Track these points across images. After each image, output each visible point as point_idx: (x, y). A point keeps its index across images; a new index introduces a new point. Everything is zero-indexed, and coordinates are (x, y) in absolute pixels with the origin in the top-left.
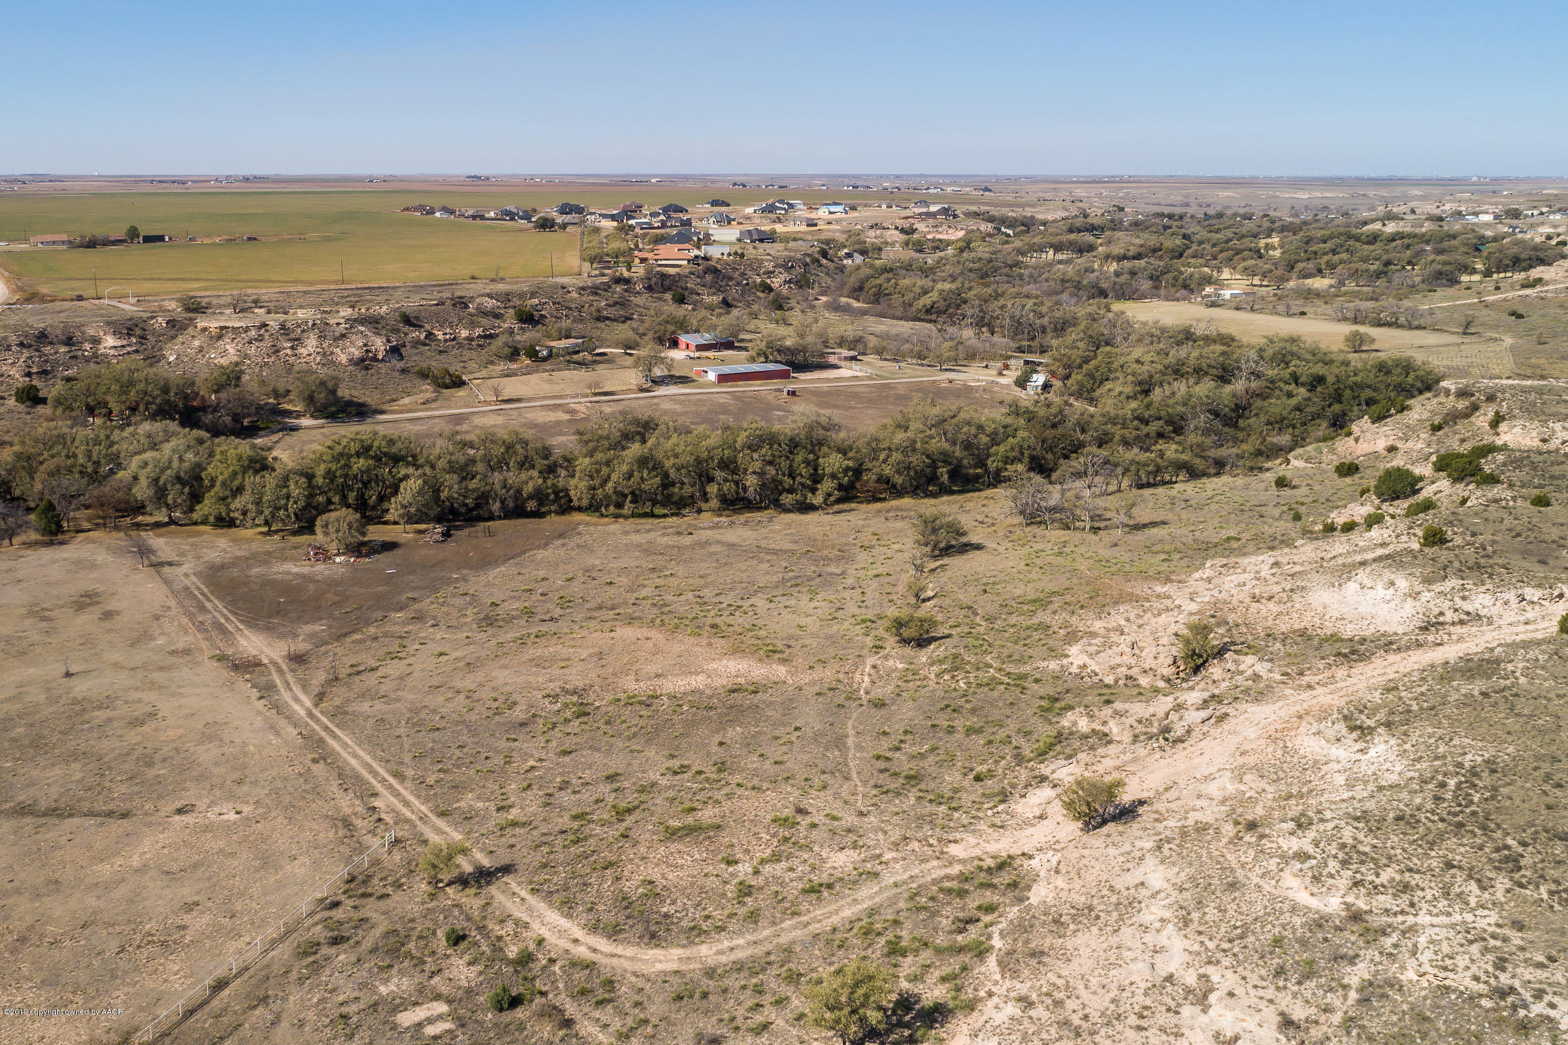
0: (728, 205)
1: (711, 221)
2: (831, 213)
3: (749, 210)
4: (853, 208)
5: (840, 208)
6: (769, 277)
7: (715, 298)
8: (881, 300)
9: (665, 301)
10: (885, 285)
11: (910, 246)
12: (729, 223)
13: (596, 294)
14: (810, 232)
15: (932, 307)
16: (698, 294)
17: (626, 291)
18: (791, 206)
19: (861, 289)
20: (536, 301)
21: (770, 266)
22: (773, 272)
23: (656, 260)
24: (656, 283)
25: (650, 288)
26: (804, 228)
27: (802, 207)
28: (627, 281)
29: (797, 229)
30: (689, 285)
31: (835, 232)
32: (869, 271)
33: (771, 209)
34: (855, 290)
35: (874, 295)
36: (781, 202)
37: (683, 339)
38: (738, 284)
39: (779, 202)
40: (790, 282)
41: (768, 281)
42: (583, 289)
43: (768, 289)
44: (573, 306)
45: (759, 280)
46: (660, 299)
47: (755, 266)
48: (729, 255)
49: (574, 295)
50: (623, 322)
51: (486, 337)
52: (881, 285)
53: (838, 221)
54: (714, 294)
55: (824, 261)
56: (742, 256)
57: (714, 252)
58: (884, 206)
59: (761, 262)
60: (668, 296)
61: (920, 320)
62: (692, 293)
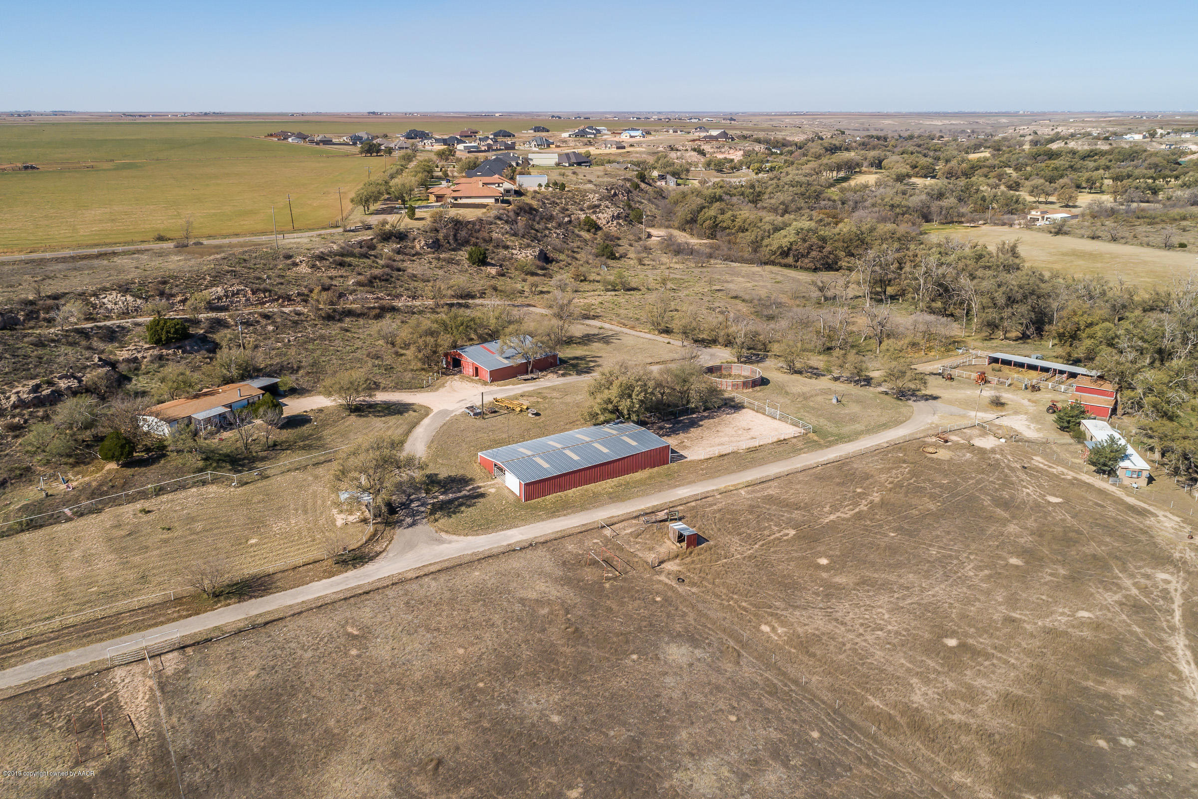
0: (548, 131)
1: (533, 144)
2: (631, 137)
3: (565, 135)
4: (648, 133)
5: (639, 133)
6: (595, 212)
7: (529, 252)
8: (718, 235)
9: (458, 263)
10: (720, 217)
11: (712, 167)
12: (548, 146)
13: (342, 264)
14: (620, 154)
15: (789, 249)
16: (506, 247)
17: (399, 252)
18: (599, 131)
19: (693, 221)
20: (220, 290)
21: (594, 198)
22: (598, 206)
23: (456, 199)
24: (446, 237)
25: (436, 246)
26: (614, 150)
27: (606, 132)
28: (401, 236)
29: (608, 151)
30: (494, 235)
31: (640, 152)
32: (699, 201)
33: (582, 134)
34: (687, 222)
35: (710, 228)
36: (591, 128)
37: (472, 356)
38: (560, 225)
39: (588, 128)
40: (618, 217)
41: (594, 217)
42: (322, 257)
43: (594, 227)
44: (294, 291)
45: (583, 216)
46: (450, 261)
47: (578, 198)
48: (548, 186)
49: (304, 269)
50: (378, 317)
51: (39, 402)
52: (716, 217)
53: (639, 144)
54: (528, 246)
55: (643, 185)
56: (563, 187)
57: (530, 183)
58: (671, 131)
59: (584, 194)
60: (463, 255)
61: (773, 263)
62: (497, 246)
